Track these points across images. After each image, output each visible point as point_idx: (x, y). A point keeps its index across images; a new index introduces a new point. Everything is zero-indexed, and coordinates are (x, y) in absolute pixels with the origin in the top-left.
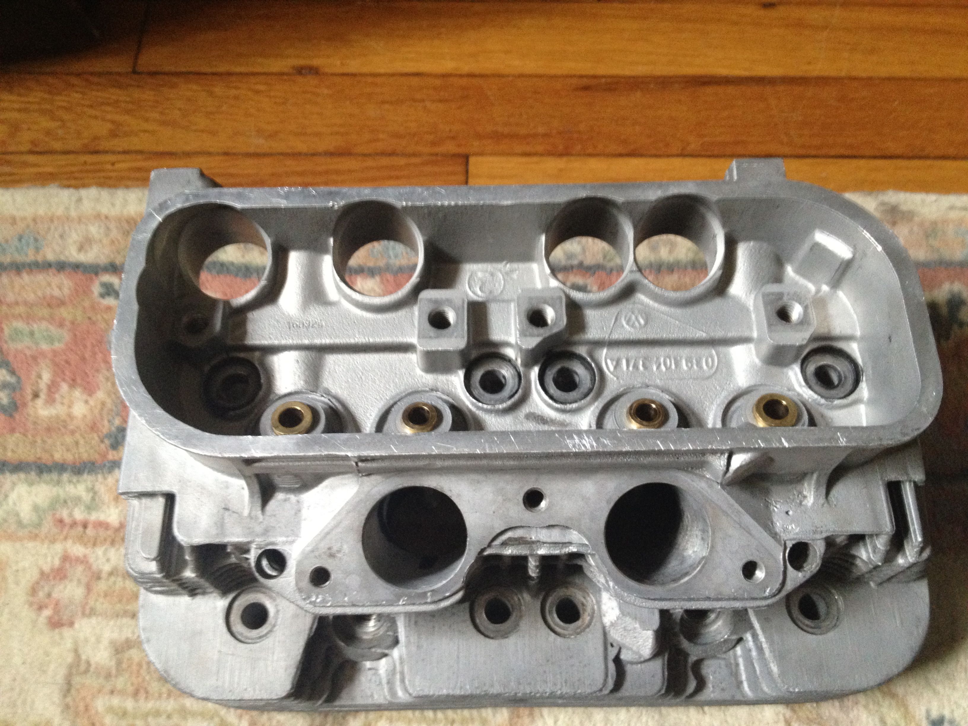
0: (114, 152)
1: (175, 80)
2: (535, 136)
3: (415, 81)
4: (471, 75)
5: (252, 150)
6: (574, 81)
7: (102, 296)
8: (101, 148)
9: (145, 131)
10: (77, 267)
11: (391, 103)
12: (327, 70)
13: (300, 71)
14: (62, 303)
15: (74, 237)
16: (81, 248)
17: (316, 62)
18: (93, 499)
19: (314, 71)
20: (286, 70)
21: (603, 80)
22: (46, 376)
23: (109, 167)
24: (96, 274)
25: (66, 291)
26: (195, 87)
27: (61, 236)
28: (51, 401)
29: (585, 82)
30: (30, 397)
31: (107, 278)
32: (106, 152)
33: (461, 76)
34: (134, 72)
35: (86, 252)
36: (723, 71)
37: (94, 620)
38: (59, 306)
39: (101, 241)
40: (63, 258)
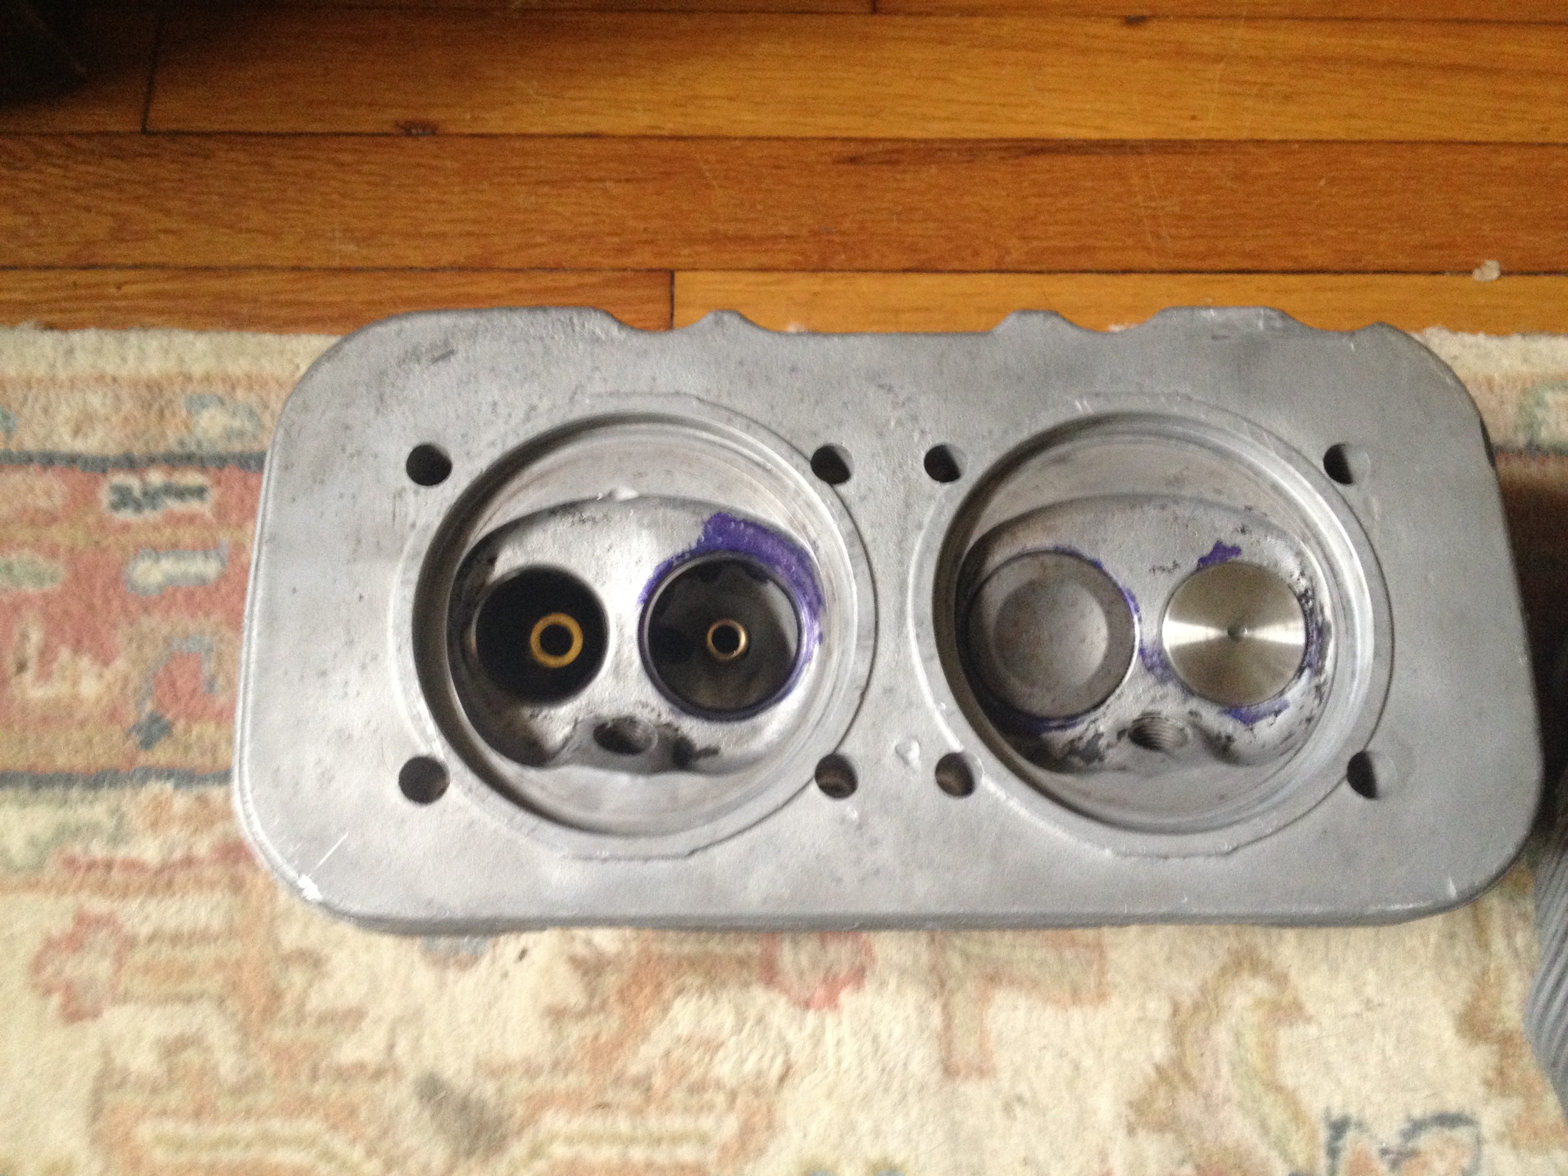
0: (120, 267)
1: (211, 144)
2: (775, 238)
3: (589, 147)
4: (677, 138)
5: (336, 263)
6: (836, 147)
7: (116, 507)
8: (99, 260)
9: (167, 231)
10: (72, 460)
11: (552, 183)
12: (452, 129)
13: (408, 129)
14: (52, 519)
15: (65, 412)
16: (77, 431)
17: (434, 115)
18: (119, 826)
19: (430, 130)
20: (386, 128)
21: (880, 147)
22: (36, 637)
23: (113, 290)
24: (104, 471)
25: (58, 501)
26: (242, 157)
27: (46, 411)
28: (44, 675)
29: (852, 149)
30: (12, 669)
31: (121, 478)
32: (105, 267)
33: (661, 138)
34: (144, 131)
35: (86, 435)
36: (1062, 132)
37: (130, 1009)
38: (48, 524)
39: (107, 419)
40: (49, 446)
